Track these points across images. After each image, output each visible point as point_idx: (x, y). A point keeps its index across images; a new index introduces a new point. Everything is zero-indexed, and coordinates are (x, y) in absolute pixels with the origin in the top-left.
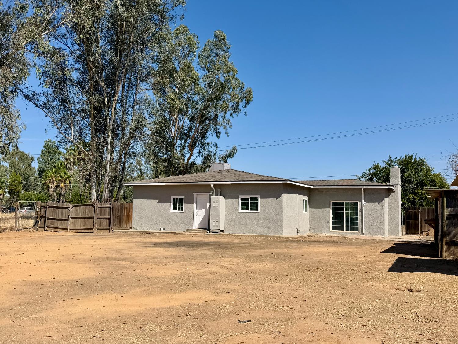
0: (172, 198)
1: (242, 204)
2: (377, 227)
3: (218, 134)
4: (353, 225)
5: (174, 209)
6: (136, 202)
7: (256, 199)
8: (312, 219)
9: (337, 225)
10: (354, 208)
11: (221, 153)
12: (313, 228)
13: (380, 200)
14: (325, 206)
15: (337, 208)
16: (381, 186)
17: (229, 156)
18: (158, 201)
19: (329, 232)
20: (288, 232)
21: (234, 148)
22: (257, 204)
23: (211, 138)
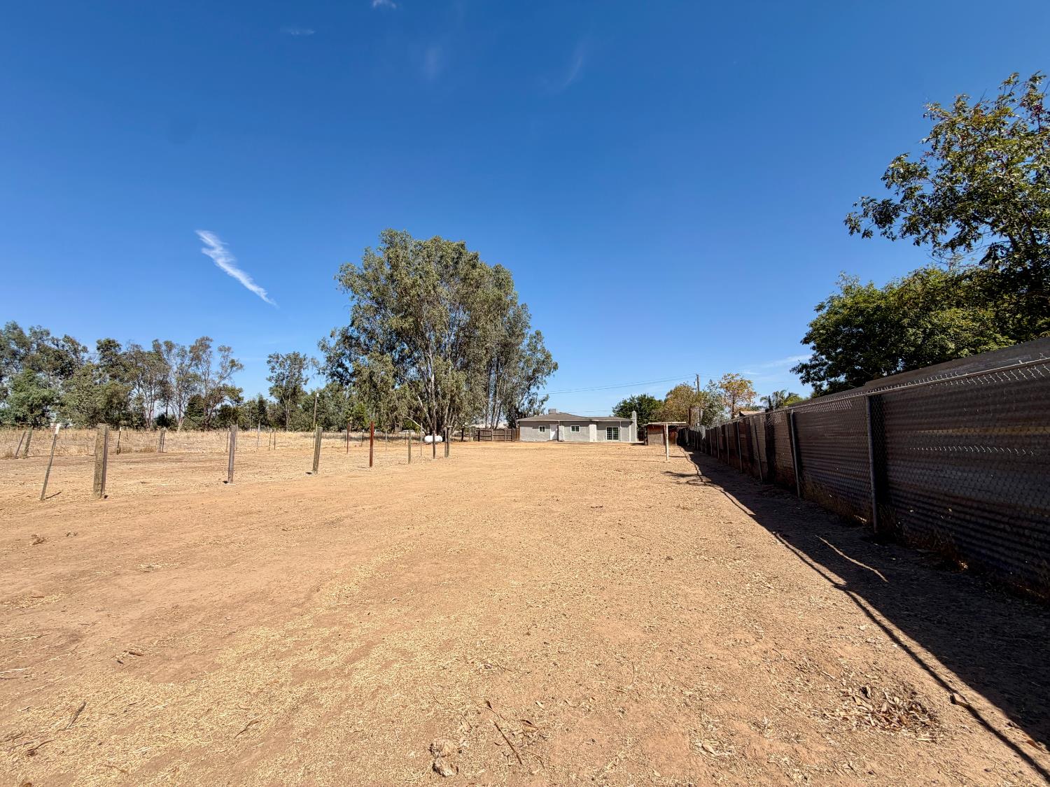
0: (539, 426)
1: (572, 429)
2: (626, 438)
3: (538, 388)
4: (616, 437)
5: (540, 431)
6: (522, 428)
7: (578, 427)
8: (598, 435)
9: (609, 437)
10: (616, 430)
11: (540, 398)
12: (598, 439)
13: (627, 427)
14: (604, 429)
15: (609, 430)
16: (627, 420)
17: (544, 400)
18: (532, 428)
19: (605, 440)
20: (591, 441)
21: (548, 395)
22: (578, 429)
23: (533, 390)
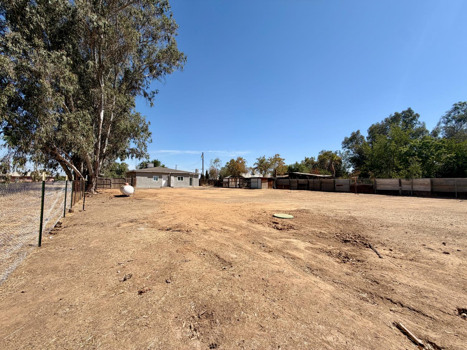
0: (154, 176)
1: (178, 179)
5: (154, 180)
6: (138, 177)
7: (183, 177)
18: (147, 177)
22: (183, 179)
